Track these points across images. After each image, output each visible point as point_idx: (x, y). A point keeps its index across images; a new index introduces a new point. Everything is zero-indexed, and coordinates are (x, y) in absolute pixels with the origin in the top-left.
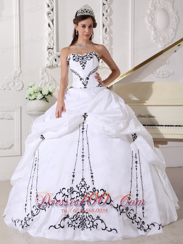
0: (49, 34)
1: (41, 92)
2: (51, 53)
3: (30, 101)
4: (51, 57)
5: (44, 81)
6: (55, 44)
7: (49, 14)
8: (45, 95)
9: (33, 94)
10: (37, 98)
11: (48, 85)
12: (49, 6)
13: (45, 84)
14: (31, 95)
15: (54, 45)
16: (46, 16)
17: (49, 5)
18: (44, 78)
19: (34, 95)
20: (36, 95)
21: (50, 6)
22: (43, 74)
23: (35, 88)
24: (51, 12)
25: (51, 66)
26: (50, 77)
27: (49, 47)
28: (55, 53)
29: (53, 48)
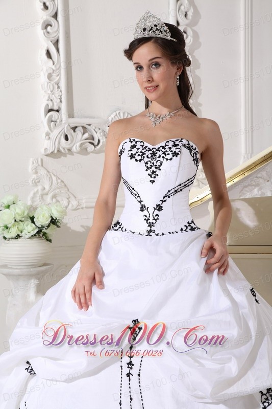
0: (50, 77)
1: (32, 219)
2: (56, 122)
3: (6, 241)
4: (56, 132)
5: (40, 188)
6: (64, 99)
7: (47, 25)
8: (43, 227)
9: (14, 225)
10: (23, 234)
11: (48, 199)
12: (46, 7)
13: (42, 196)
14: (7, 228)
15: (61, 102)
16: (40, 32)
17: (47, 4)
18: (39, 182)
19: (16, 228)
20: (21, 228)
21: (49, 8)
22: (36, 173)
23: (19, 210)
24: (53, 21)
25: (56, 151)
26: (54, 178)
27: (50, 108)
28: (63, 122)
29: (59, 107)
